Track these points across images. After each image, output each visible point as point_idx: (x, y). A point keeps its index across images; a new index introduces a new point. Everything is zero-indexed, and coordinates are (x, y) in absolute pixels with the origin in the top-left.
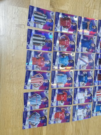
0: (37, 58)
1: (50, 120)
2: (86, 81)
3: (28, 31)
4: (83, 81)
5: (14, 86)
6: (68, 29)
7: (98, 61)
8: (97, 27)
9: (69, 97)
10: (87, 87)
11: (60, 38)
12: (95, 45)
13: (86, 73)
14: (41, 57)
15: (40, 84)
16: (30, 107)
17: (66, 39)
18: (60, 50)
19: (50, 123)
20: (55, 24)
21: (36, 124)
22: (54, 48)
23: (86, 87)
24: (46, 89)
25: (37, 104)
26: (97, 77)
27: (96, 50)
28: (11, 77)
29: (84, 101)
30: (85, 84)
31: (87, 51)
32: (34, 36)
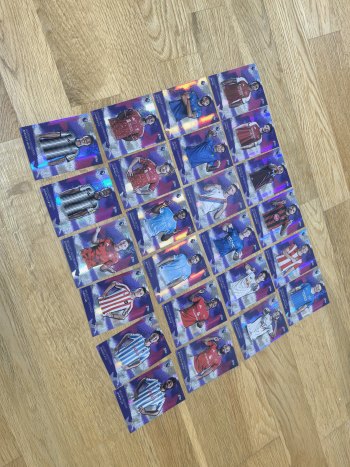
0: (94, 248)
1: (189, 380)
2: (239, 245)
3: (43, 193)
4: (231, 251)
5: (66, 340)
6: (139, 141)
7: (249, 182)
8: (213, 98)
9: (213, 305)
10: (247, 258)
11: (130, 171)
12: (223, 145)
13: (231, 226)
14: (102, 240)
15: (128, 306)
16: (126, 372)
17: (146, 166)
18: (140, 201)
19: (192, 390)
20: (103, 142)
21: (158, 407)
22: (124, 203)
23: (244, 260)
24: (146, 313)
25: (141, 358)
26: (262, 223)
27: (234, 157)
28: (51, 324)
29: (254, 296)
30: (241, 255)
31: (209, 171)
32: (63, 196)
